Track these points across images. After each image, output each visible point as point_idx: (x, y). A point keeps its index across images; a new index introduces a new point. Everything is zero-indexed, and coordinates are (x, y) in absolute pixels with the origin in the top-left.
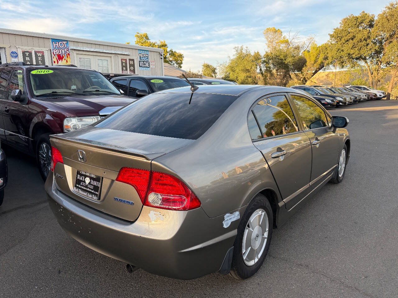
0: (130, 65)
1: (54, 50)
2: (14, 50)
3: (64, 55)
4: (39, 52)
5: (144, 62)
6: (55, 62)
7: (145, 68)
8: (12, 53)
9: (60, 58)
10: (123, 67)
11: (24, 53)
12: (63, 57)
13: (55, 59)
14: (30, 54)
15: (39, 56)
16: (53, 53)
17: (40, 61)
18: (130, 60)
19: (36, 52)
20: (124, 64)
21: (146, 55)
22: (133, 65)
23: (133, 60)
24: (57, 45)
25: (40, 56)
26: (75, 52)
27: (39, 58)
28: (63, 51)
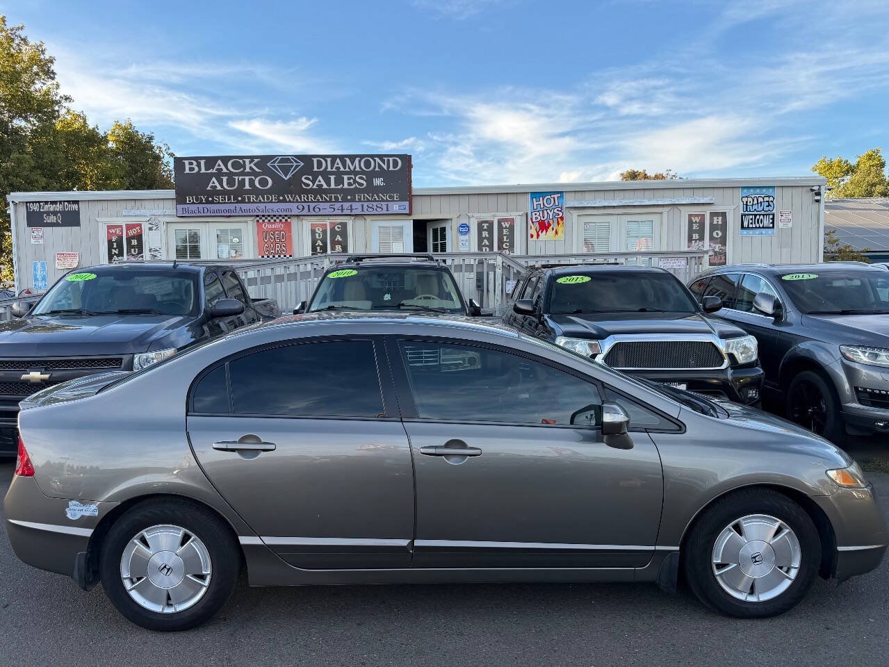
0: (713, 227)
1: (533, 214)
2: (465, 221)
3: (551, 222)
4: (506, 220)
5: (756, 215)
6: (532, 236)
7: (758, 231)
8: (461, 226)
9: (544, 226)
10: (691, 232)
11: (480, 225)
12: (549, 225)
13: (533, 231)
14: (491, 224)
15: (504, 226)
16: (532, 219)
17: (505, 237)
18: (713, 215)
19: (500, 222)
20: (695, 227)
21: (766, 199)
22: (723, 227)
23: (724, 215)
24: (541, 202)
25: (506, 228)
26: (575, 213)
27: (505, 232)
28: (551, 214)
